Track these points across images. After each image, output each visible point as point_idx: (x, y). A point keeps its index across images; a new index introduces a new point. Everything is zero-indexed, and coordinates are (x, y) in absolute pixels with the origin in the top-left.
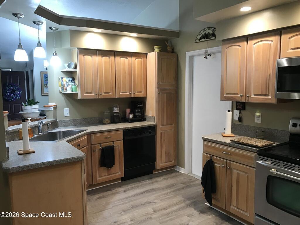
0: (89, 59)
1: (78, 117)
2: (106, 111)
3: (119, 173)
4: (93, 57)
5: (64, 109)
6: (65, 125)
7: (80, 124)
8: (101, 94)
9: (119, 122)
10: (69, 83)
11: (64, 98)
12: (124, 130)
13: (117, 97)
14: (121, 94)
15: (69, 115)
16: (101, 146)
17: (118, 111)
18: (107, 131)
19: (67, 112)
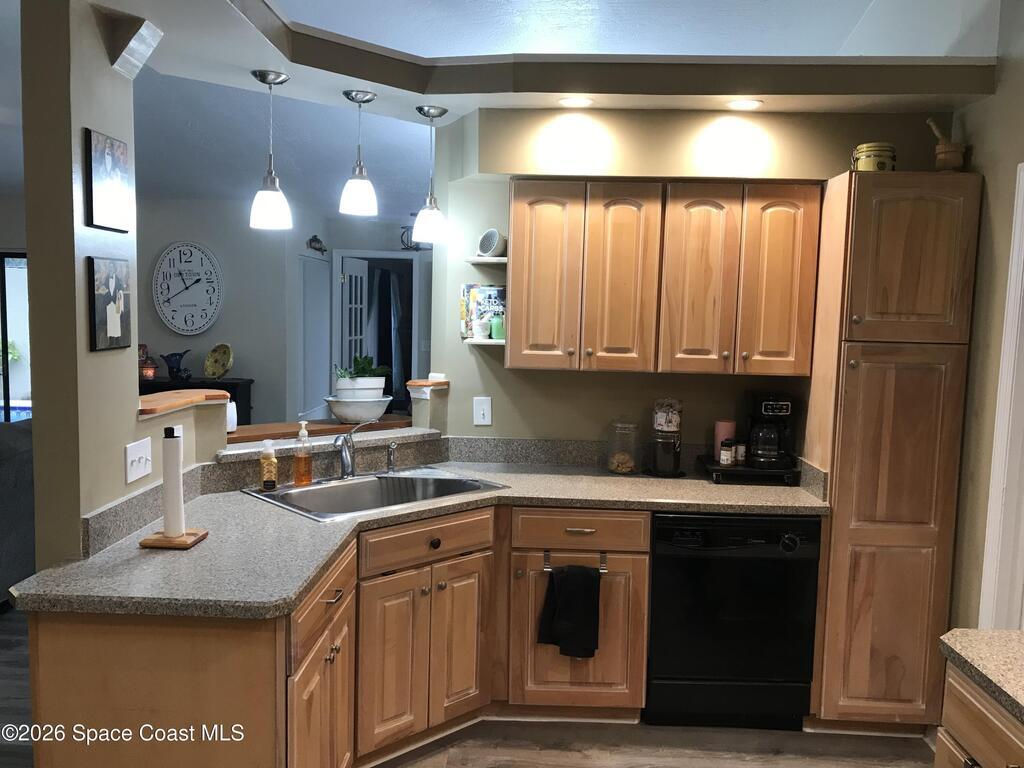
0: (554, 216)
1: (522, 432)
2: (622, 423)
3: (622, 689)
4: (568, 207)
5: (475, 398)
6: (471, 458)
7: (527, 458)
8: (589, 354)
9: (676, 473)
10: (487, 308)
11: (477, 358)
12: (654, 512)
13: (660, 370)
14: (679, 356)
15: (488, 421)
16: (547, 559)
17: (673, 428)
18: (578, 505)
19: (482, 410)
